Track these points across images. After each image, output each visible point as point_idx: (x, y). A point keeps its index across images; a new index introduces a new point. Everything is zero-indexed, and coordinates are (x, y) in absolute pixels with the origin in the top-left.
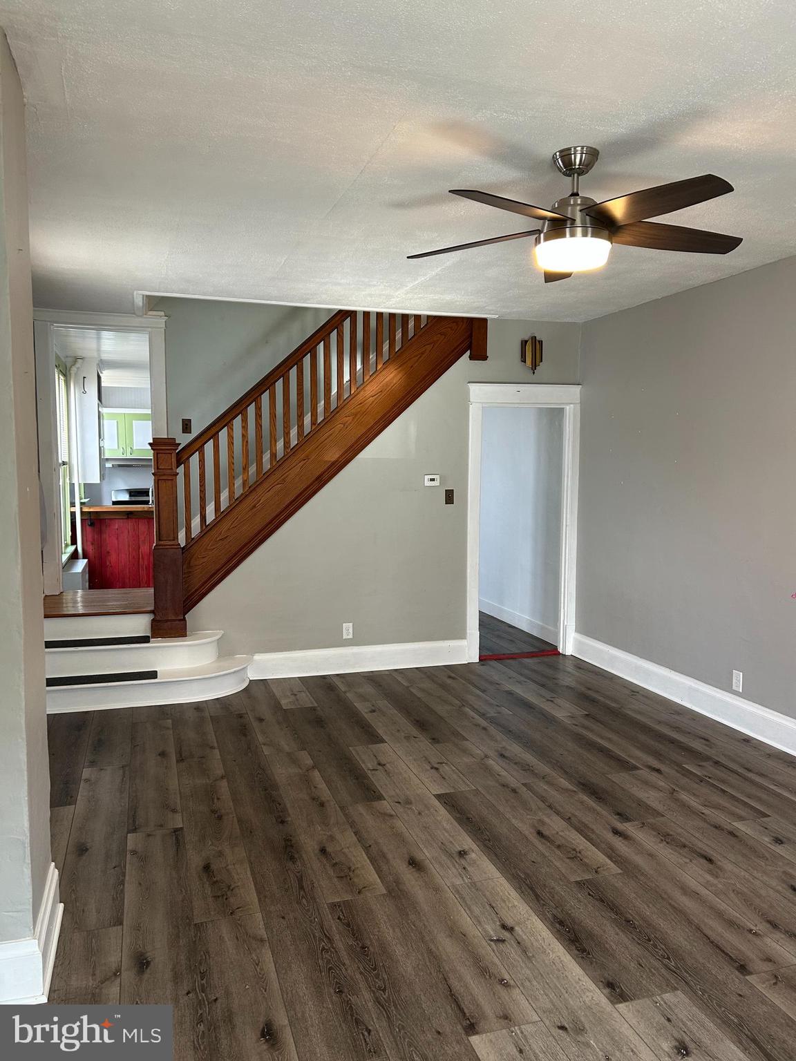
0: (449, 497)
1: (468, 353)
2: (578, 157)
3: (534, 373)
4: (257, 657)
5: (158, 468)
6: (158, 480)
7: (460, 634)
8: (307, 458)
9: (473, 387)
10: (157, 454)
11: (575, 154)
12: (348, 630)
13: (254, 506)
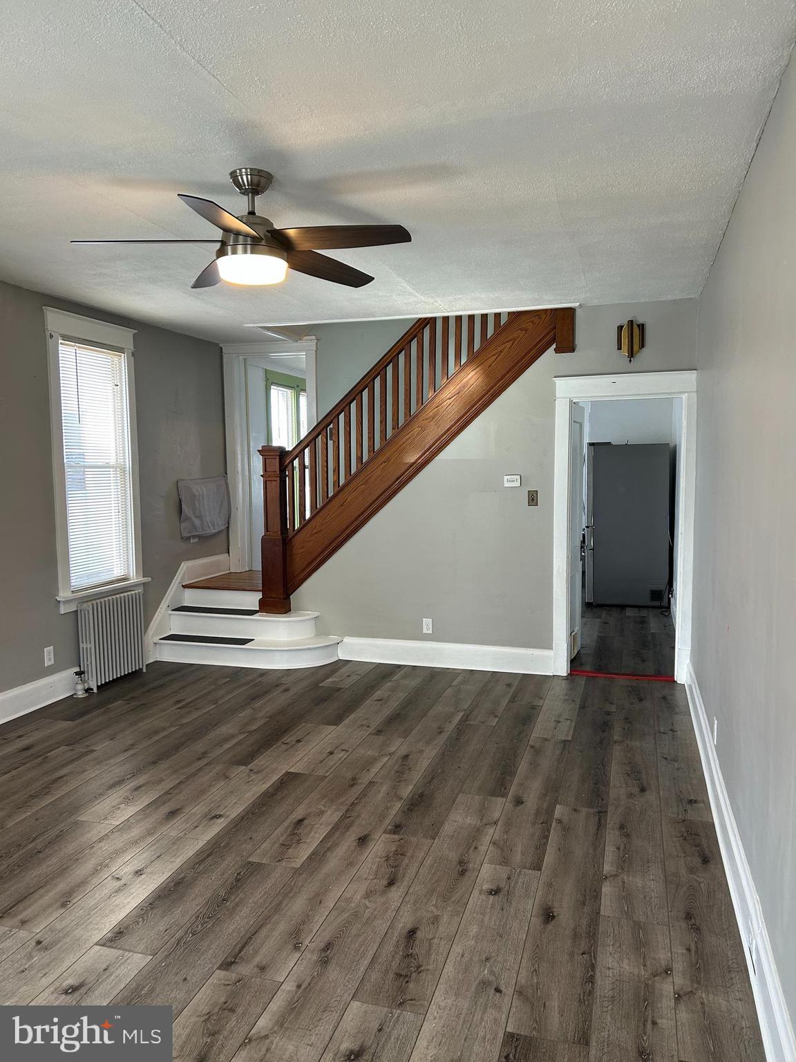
0: (533, 499)
1: (554, 346)
2: (245, 177)
3: (630, 361)
4: (347, 640)
5: (266, 471)
6: (266, 481)
7: (547, 644)
8: (388, 460)
9: (560, 383)
10: (265, 459)
11: (241, 176)
12: (427, 625)
13: (342, 505)
